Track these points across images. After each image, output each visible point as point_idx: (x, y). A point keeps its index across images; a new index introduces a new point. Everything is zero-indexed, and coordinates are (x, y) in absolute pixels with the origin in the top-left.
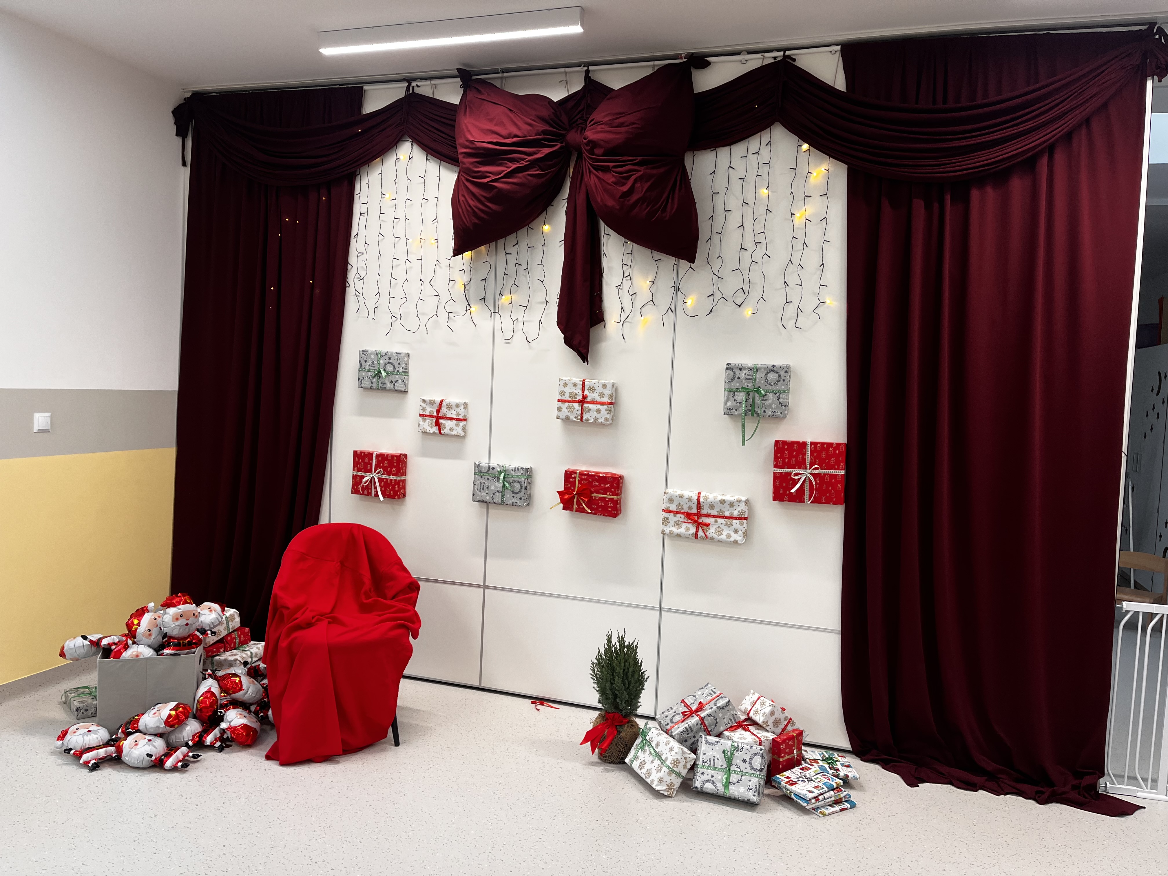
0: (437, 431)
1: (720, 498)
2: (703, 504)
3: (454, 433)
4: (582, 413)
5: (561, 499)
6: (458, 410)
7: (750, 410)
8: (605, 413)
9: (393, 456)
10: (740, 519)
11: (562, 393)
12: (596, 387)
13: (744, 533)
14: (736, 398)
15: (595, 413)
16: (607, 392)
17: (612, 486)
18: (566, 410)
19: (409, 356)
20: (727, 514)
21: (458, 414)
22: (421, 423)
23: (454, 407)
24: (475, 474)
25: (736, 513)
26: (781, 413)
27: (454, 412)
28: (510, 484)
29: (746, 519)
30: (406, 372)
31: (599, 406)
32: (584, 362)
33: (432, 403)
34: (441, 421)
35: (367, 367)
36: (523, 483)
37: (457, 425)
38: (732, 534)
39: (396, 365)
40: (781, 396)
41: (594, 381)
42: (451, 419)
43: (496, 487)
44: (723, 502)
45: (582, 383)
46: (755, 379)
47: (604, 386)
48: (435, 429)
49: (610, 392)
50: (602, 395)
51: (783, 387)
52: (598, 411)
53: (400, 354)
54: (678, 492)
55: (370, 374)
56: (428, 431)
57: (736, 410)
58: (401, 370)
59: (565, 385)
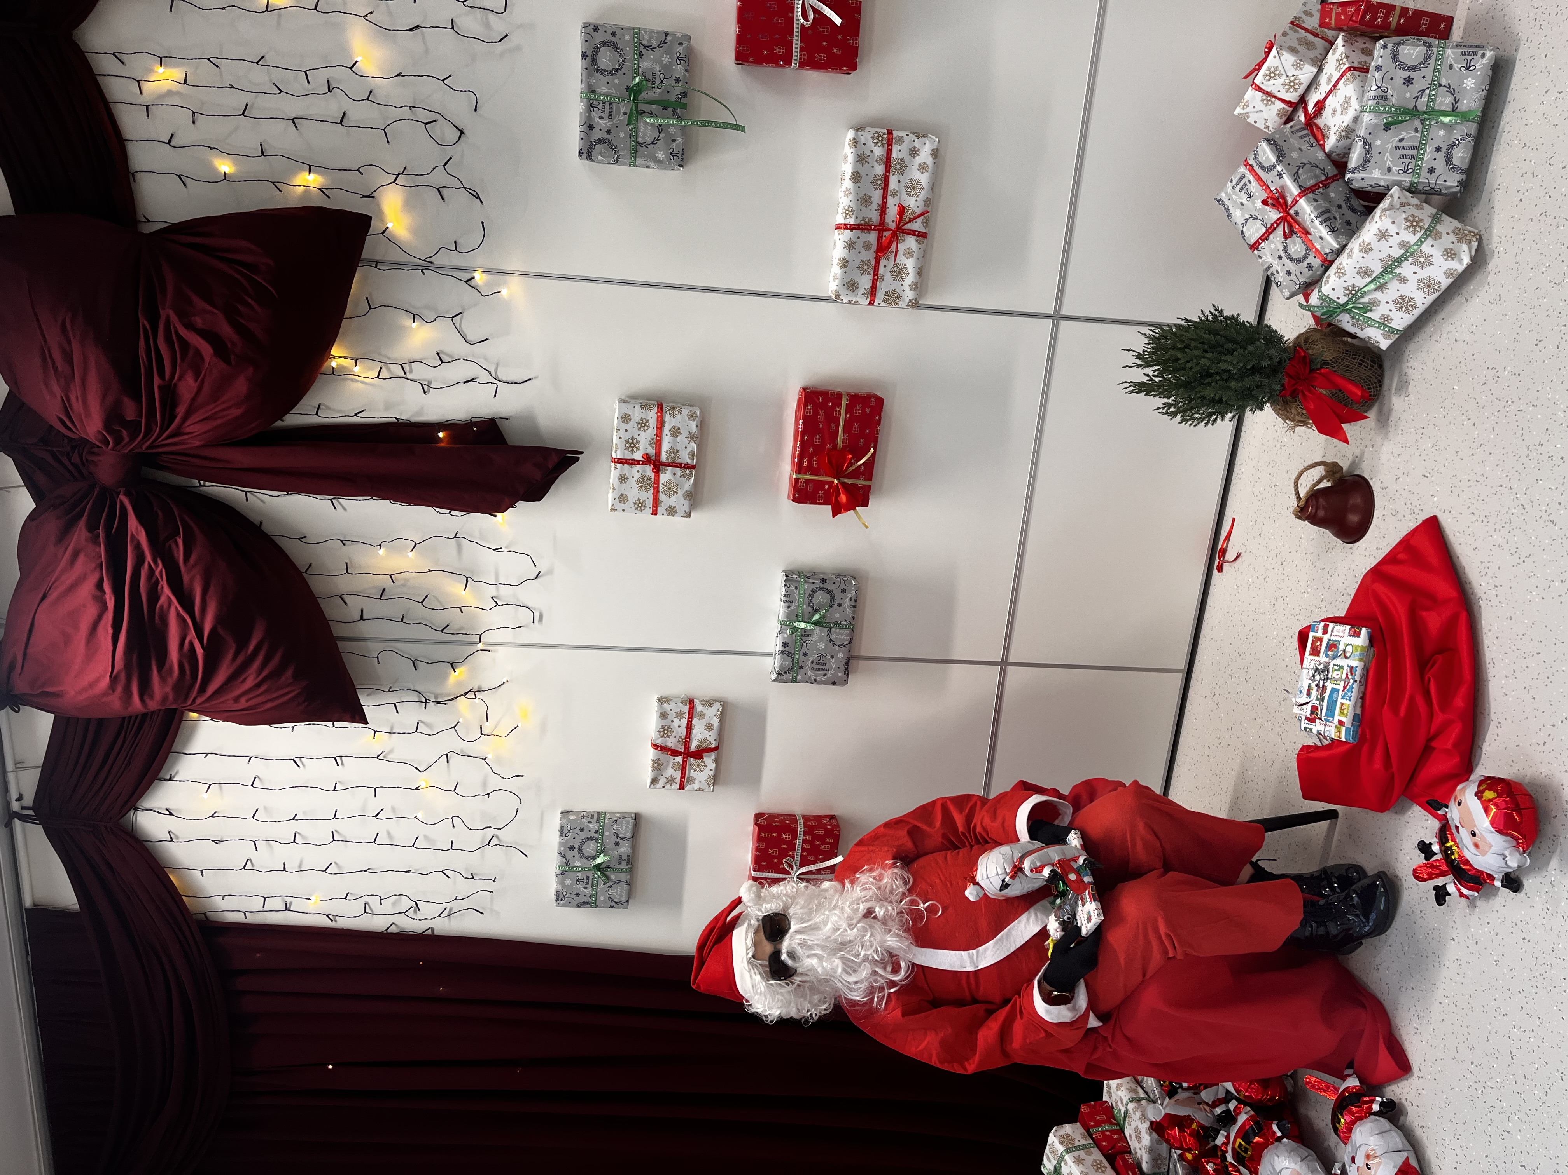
0: (713, 755)
1: (848, 183)
2: (860, 218)
3: (716, 722)
4: (680, 466)
5: (847, 510)
7: (674, 110)
8: (679, 417)
9: (759, 839)
10: (890, 144)
11: (640, 505)
12: (627, 436)
13: (918, 137)
14: (649, 140)
15: (678, 439)
16: (637, 413)
17: (823, 406)
18: (673, 498)
19: (567, 812)
20: (880, 170)
21: (680, 715)
22: (696, 786)
23: (665, 722)
24: (794, 680)
25: (879, 151)
26: (681, 44)
27: (677, 722)
28: (816, 611)
29: (890, 132)
30: (599, 817)
31: (666, 430)
32: (578, 459)
33: (658, 766)
34: (693, 747)
35: (589, 891)
36: (813, 587)
37: (702, 716)
38: (919, 160)
39: (584, 835)
40: (645, 42)
41: (615, 440)
42: (689, 727)
43: (820, 639)
44: (856, 177)
45: (619, 465)
46: (611, 97)
47: (625, 418)
48: (709, 760)
49: (638, 407)
50: (643, 424)
51: (627, 37)
52: (675, 432)
53: (562, 827)
54: (836, 270)
55: (601, 886)
56: (712, 773)
57: (674, 141)
58: (594, 826)
59: (623, 499)
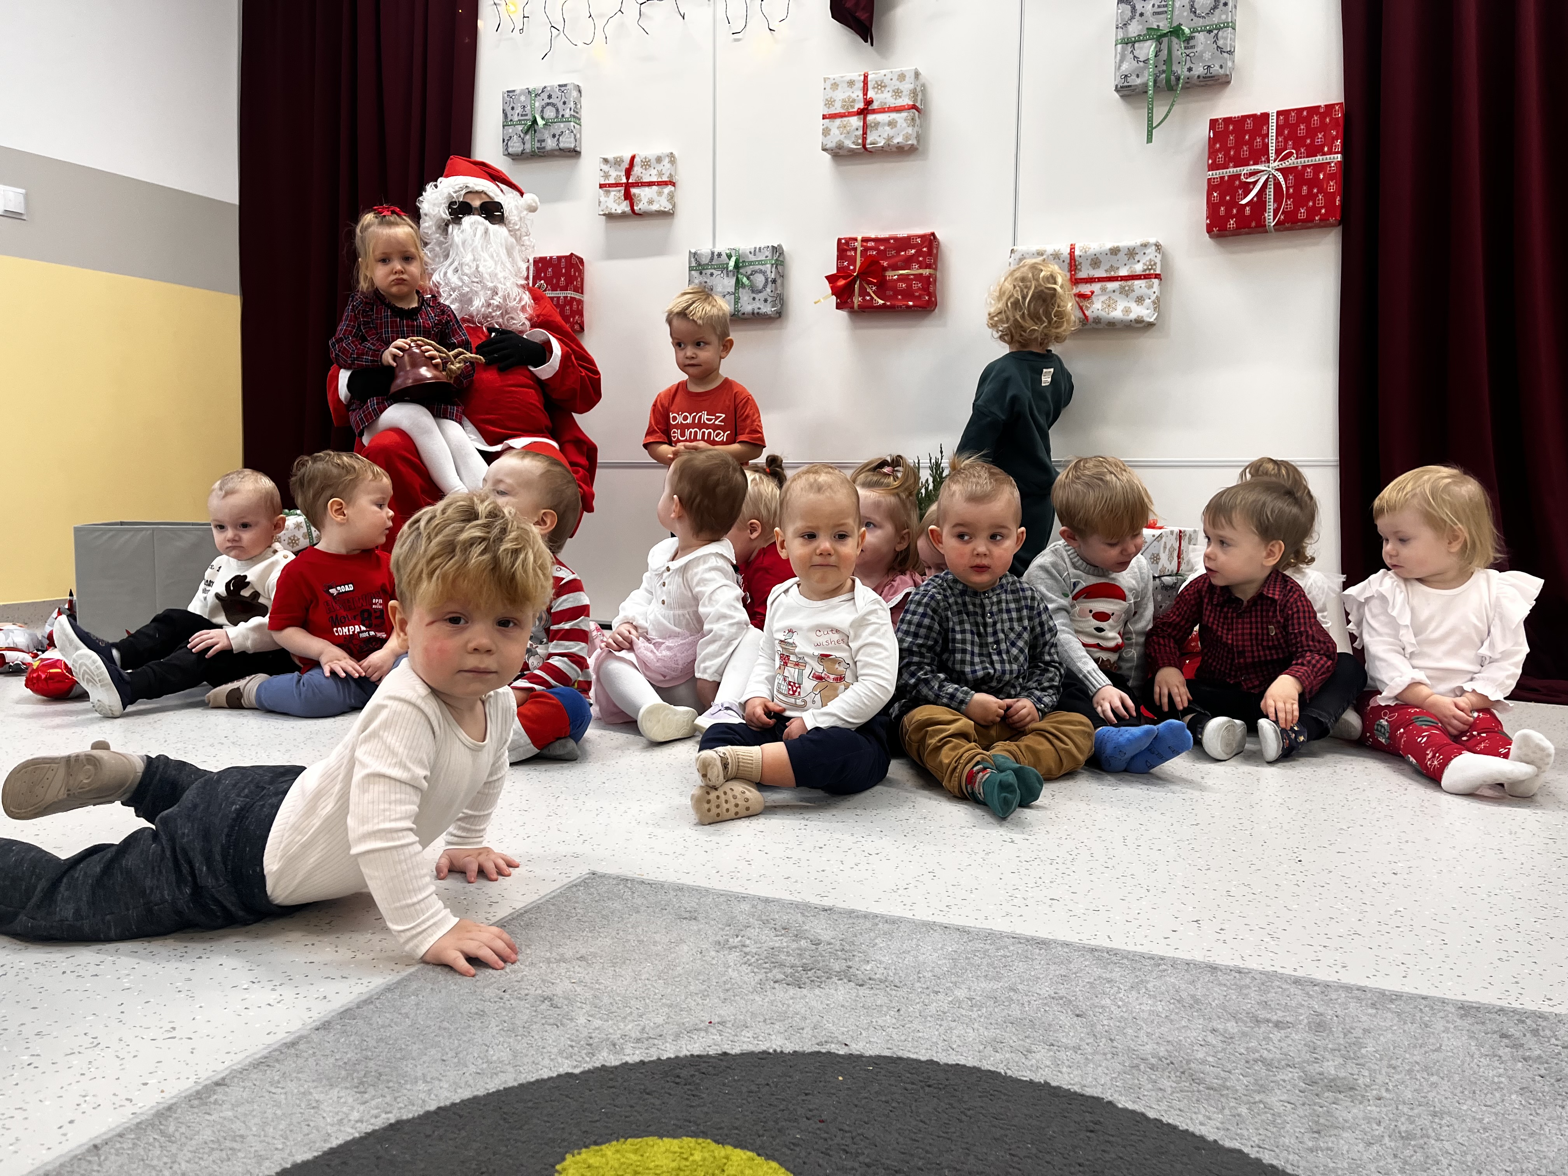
0: (628, 209)
1: (1109, 245)
2: (1080, 260)
3: (655, 207)
4: (865, 133)
5: (832, 288)
6: (659, 167)
7: (1164, 72)
9: (559, 258)
10: (1147, 277)
11: (829, 103)
13: (1154, 303)
14: (1136, 53)
15: (887, 128)
17: (919, 253)
18: (837, 132)
21: (660, 174)
22: (603, 199)
24: (691, 269)
26: (1221, 67)
27: (654, 172)
28: (748, 278)
29: (1157, 276)
30: (577, 119)
31: (894, 116)
32: (866, 41)
33: (618, 162)
35: (516, 118)
36: (769, 273)
37: (660, 194)
39: (560, 105)
40: (1220, 33)
41: (883, 72)
42: (650, 184)
43: (724, 287)
44: (1115, 251)
45: (862, 78)
46: (1172, 11)
47: (902, 77)
48: (624, 207)
49: (912, 87)
50: (897, 93)
51: (1224, 17)
52: (892, 124)
53: (565, 85)
54: (1034, 248)
55: (520, 128)
56: (613, 211)
57: (1138, 76)
59: (835, 86)
